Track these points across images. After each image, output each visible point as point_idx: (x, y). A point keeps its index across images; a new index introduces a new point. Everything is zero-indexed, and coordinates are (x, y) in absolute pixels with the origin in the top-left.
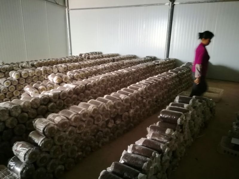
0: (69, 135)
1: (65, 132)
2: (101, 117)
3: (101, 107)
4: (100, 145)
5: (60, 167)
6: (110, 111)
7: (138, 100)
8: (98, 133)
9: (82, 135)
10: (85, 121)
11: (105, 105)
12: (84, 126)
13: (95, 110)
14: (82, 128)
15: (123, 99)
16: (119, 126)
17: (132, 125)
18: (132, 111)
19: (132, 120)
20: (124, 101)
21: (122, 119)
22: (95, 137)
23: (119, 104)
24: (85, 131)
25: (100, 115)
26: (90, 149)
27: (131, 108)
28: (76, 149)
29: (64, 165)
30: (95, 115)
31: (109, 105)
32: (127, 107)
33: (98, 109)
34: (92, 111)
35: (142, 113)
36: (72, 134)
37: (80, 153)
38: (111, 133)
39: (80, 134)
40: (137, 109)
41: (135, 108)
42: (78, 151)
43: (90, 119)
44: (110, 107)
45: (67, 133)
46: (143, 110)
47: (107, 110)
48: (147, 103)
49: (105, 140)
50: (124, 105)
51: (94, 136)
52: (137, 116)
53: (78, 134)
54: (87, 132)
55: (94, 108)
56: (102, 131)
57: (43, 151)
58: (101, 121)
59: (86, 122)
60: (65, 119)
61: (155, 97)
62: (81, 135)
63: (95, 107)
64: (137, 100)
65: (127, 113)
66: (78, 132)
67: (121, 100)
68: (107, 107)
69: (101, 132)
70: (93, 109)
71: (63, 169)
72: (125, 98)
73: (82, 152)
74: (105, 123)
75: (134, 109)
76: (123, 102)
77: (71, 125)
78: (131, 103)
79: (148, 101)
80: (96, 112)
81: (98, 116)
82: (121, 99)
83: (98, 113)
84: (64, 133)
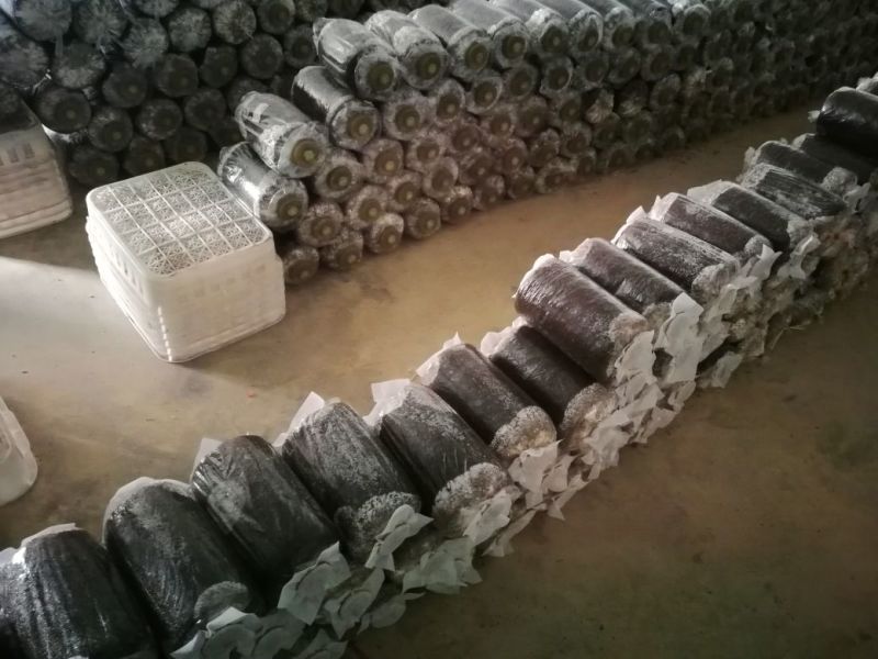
0: (438, 113)
1: (425, 93)
2: (571, 71)
3: (581, 26)
4: (540, 181)
5: (390, 219)
6: (613, 55)
7: (740, 34)
8: (544, 135)
9: (486, 124)
10: (509, 69)
11: (599, 23)
12: (500, 90)
13: (553, 32)
14: (488, 97)
15: (681, 13)
16: (630, 124)
17: (681, 134)
18: (699, 75)
19: (685, 115)
20: (679, 23)
21: (648, 97)
22: (528, 148)
23: (656, 31)
24: (497, 110)
25: (569, 62)
26: (500, 185)
27: (701, 63)
28: (455, 171)
29: (402, 214)
30: (550, 54)
31: (615, 23)
32: (685, 51)
33: (565, 29)
34: (540, 36)
35: (734, 94)
36: (451, 109)
37: (464, 192)
38: (592, 145)
39: (478, 117)
40: (722, 71)
41: (716, 68)
42: (458, 183)
43: (527, 66)
44: (617, 38)
45: (433, 101)
46: (746, 84)
47: (602, 48)
48: (771, 56)
49: (562, 167)
50: (674, 43)
51: (527, 141)
52: (711, 104)
53: (470, 119)
54: (504, 118)
55: (551, 22)
56: (559, 131)
57: (342, 148)
58: (565, 88)
59: (509, 76)
60: (432, 42)
61: (812, 38)
62: (479, 124)
63: (557, 22)
64: (734, 32)
65: (675, 81)
66: (472, 108)
67: (668, 15)
68: (604, 34)
69: (555, 134)
70: (547, 26)
71: (401, 230)
72: (690, 9)
73: (473, 188)
74: (579, 101)
75: (708, 68)
76: (676, 25)
77: (450, 75)
78: (704, 40)
79: (776, 49)
80: (557, 42)
81: (560, 62)
82: (671, 12)
83: (564, 51)
84: (423, 99)
